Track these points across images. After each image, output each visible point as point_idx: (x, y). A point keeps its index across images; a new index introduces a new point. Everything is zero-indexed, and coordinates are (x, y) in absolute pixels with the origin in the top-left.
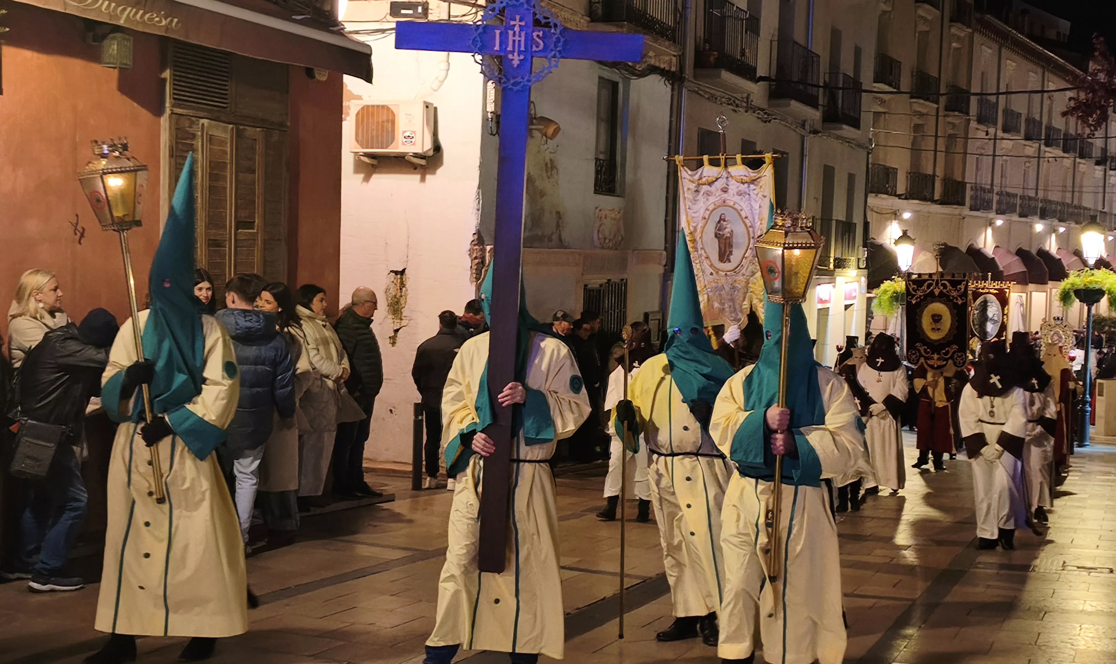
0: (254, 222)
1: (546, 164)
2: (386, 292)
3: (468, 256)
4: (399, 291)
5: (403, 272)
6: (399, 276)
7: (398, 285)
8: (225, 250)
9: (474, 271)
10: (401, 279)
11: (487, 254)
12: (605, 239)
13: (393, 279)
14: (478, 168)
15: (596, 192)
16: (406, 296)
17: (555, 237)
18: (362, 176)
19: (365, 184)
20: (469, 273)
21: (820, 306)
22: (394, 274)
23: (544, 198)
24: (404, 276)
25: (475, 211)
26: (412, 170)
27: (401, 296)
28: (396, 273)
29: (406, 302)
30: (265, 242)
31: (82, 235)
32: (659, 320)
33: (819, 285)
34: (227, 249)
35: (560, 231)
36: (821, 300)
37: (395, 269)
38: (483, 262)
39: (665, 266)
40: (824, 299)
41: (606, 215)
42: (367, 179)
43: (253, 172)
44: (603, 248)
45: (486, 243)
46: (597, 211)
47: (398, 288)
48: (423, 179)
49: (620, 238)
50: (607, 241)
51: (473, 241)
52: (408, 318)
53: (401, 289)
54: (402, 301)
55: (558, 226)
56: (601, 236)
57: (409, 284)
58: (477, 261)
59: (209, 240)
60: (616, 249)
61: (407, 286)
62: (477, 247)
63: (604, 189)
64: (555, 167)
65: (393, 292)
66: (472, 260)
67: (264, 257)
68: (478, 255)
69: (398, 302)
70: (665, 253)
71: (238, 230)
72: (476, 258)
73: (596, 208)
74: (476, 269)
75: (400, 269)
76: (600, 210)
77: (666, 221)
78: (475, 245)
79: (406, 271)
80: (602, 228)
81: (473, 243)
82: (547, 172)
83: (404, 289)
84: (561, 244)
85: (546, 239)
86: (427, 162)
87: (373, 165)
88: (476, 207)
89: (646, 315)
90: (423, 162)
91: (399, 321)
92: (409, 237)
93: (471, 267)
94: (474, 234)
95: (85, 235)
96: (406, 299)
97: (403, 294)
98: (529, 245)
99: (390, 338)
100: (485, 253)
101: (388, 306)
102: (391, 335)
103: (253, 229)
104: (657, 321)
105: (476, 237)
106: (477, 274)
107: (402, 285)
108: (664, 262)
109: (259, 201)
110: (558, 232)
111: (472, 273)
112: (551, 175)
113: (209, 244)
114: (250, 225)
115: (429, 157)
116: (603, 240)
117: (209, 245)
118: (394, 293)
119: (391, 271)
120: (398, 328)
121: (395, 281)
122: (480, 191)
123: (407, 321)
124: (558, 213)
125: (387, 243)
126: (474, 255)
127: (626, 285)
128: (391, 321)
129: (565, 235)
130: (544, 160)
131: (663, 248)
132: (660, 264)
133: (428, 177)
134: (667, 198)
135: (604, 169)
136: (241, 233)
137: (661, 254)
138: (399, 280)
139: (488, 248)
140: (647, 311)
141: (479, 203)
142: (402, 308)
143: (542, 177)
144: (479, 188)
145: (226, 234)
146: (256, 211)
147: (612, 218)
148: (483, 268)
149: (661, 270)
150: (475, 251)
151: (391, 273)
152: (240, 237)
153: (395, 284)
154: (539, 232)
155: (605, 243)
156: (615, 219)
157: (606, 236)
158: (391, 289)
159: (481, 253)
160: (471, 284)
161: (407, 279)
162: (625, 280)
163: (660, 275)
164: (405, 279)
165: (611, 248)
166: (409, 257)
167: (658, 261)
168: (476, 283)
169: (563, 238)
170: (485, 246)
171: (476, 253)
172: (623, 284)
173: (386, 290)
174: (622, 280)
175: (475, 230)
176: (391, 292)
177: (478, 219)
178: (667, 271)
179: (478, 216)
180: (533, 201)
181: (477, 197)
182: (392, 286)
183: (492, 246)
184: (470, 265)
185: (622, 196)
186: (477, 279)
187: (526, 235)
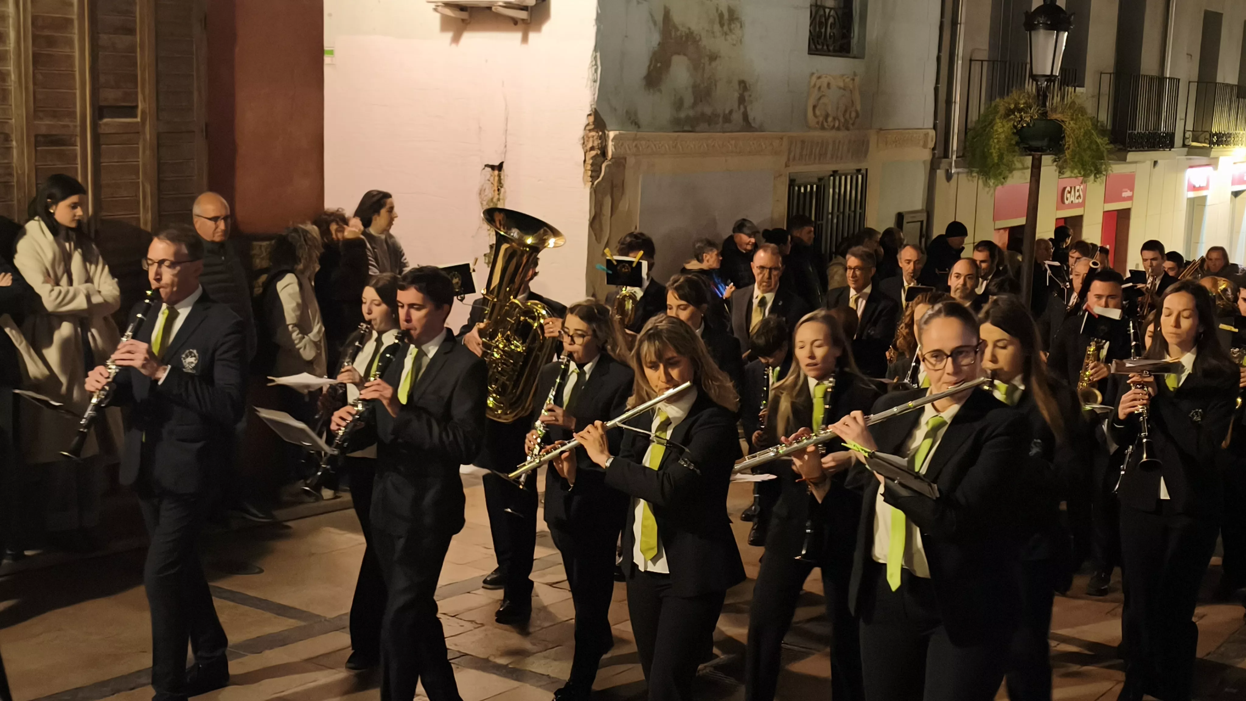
0: (137, 107)
1: (721, 16)
2: (480, 194)
3: (581, 146)
4: (497, 192)
5: (500, 167)
6: (496, 172)
7: (496, 184)
8: (74, 150)
9: (589, 167)
10: (499, 176)
11: (610, 143)
12: (827, 116)
13: (488, 177)
14: (594, 22)
15: (812, 51)
16: (504, 200)
17: (737, 117)
18: (449, 35)
19: (454, 46)
20: (582, 170)
21: (1192, 194)
22: (490, 169)
23: (714, 64)
24: (502, 173)
25: (590, 83)
26: (513, 25)
27: (499, 200)
28: (493, 167)
30: (160, 136)
32: (922, 222)
33: (1191, 167)
34: (78, 148)
35: (745, 108)
36: (1194, 187)
37: (491, 164)
38: (604, 154)
39: (934, 149)
40: (1197, 186)
41: (829, 84)
42: (456, 39)
43: (131, 31)
44: (823, 128)
45: (608, 128)
46: (814, 78)
47: (496, 189)
48: (525, 39)
49: (853, 115)
50: (830, 119)
51: (588, 125)
53: (498, 190)
55: (742, 100)
56: (818, 112)
57: (507, 182)
58: (593, 153)
59: (37, 136)
60: (848, 129)
61: (505, 186)
62: (593, 133)
63: (831, 48)
64: (737, 19)
66: (586, 153)
67: (159, 158)
68: (596, 144)
70: (932, 133)
71: (101, 117)
72: (592, 149)
73: (813, 74)
74: (592, 165)
75: (497, 163)
76: (819, 78)
77: (936, 89)
78: (590, 130)
79: (504, 165)
80: (822, 101)
81: (588, 128)
82: (722, 25)
83: (502, 190)
84: (747, 125)
85: (721, 120)
86: (531, 15)
87: (463, 20)
89: (900, 217)
90: (523, 15)
92: (507, 119)
93: (585, 161)
94: (590, 115)
97: (501, 197)
98: (687, 129)
99: (485, 255)
100: (607, 141)
102: (486, 253)
103: (136, 117)
104: (919, 223)
105: (592, 119)
106: (592, 171)
107: (500, 184)
108: (931, 145)
110: (742, 108)
111: (586, 170)
112: (730, 30)
114: (127, 111)
115: (532, 7)
116: (821, 119)
117: (37, 144)
118: (490, 196)
119: (487, 166)
121: (492, 179)
122: (598, 54)
124: (742, 82)
125: (480, 128)
126: (590, 145)
127: (865, 176)
128: (486, 233)
129: (756, 112)
130: (717, 10)
131: (932, 126)
132: (925, 146)
133: (532, 36)
134: (939, 59)
135: (831, 20)
136: (106, 123)
137: (926, 135)
138: (497, 178)
139: (612, 134)
140: (902, 210)
141: (596, 72)
143: (713, 33)
144: (595, 50)
145: (75, 126)
146: (139, 90)
147: (839, 87)
148: (604, 162)
149: (926, 155)
150: (591, 139)
151: (486, 168)
152: (103, 130)
153: (492, 183)
154: (708, 110)
155: (827, 121)
156: (844, 89)
157: (830, 113)
158: (487, 191)
159: (600, 141)
160: (585, 184)
161: (506, 177)
162: (863, 171)
163: (924, 162)
164: (504, 176)
165: (838, 129)
166: (507, 146)
167: (922, 143)
168: (593, 184)
169: (751, 118)
170: (607, 132)
171: (593, 142)
172: (860, 177)
173: (481, 191)
174: (859, 171)
175: (590, 109)
176: (486, 194)
177: (594, 95)
178: (937, 156)
179: (595, 89)
180: (696, 66)
181: (594, 63)
182: (488, 186)
183: (617, 132)
184: (583, 159)
185: (860, 56)
186: (593, 178)
187: (682, 115)
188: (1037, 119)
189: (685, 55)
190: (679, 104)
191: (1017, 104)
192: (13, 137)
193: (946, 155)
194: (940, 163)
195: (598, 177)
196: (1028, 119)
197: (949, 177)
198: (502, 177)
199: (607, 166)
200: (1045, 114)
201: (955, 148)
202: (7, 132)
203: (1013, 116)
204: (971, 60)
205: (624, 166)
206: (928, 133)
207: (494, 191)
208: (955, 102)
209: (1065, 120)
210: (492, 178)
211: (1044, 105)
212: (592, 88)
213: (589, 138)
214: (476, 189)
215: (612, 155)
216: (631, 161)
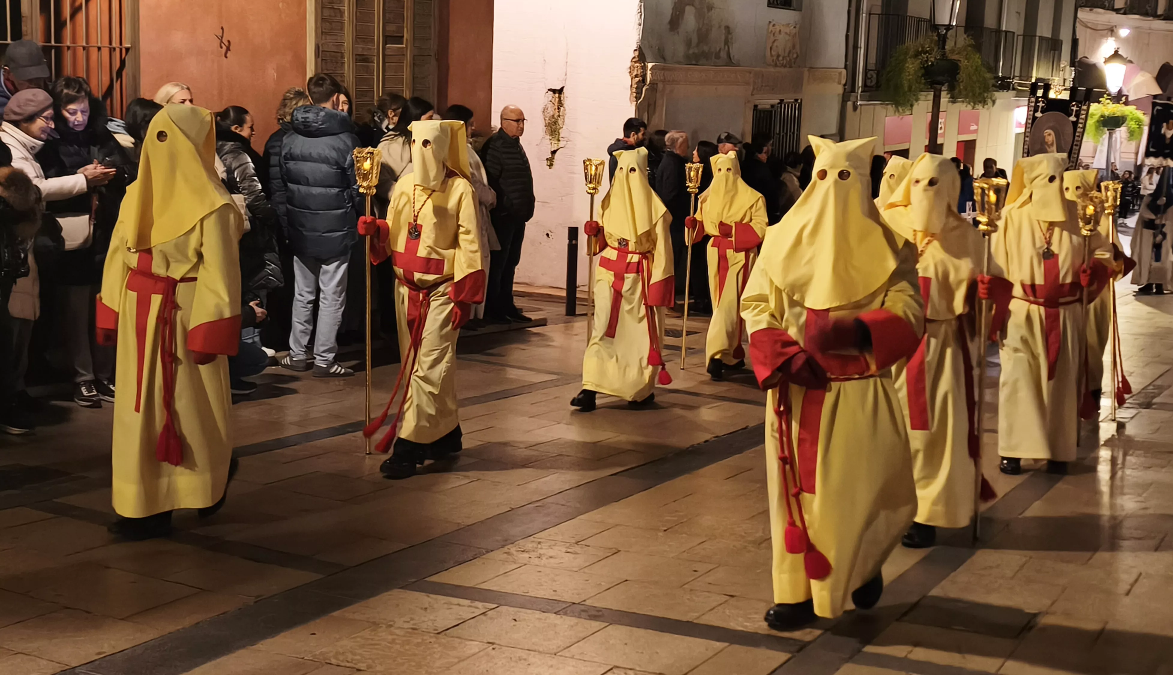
0: (403, 37)
2: (544, 112)
3: (628, 74)
4: (557, 110)
5: (561, 91)
6: (557, 95)
7: (556, 104)
8: (374, 66)
9: (634, 90)
10: (560, 98)
11: (649, 72)
12: (778, 56)
13: (550, 98)
15: (770, 5)
16: (564, 116)
17: (723, 54)
20: (630, 92)
21: (1018, 130)
22: (552, 93)
23: (710, 13)
24: (562, 95)
25: (637, 26)
27: (559, 116)
28: (554, 91)
29: (563, 122)
30: (414, 57)
31: (228, 49)
33: (1018, 107)
34: (375, 65)
35: (729, 47)
36: (1020, 123)
37: (553, 88)
38: (644, 80)
39: (845, 85)
41: (780, 31)
44: (776, 65)
45: (648, 60)
46: (771, 26)
47: (556, 107)
49: (795, 56)
50: (781, 58)
51: (634, 58)
52: (566, 139)
53: (559, 109)
54: (560, 122)
55: (727, 42)
56: (773, 53)
57: (567, 103)
58: (637, 79)
59: (356, 55)
60: (791, 67)
61: (565, 106)
62: (638, 64)
63: (779, 2)
65: (551, 111)
66: (632, 79)
67: (413, 74)
68: (639, 73)
69: (556, 123)
70: (844, 72)
71: (386, 44)
72: (636, 76)
73: (770, 22)
74: (636, 88)
75: (558, 88)
76: (774, 26)
77: (847, 36)
78: (635, 62)
79: (564, 89)
80: (775, 44)
81: (633, 60)
83: (562, 108)
84: (730, 61)
85: (713, 56)
88: (638, 22)
91: (557, 142)
92: (567, 54)
93: (631, 86)
94: (635, 50)
95: (231, 48)
96: (564, 119)
97: (561, 114)
98: (694, 62)
99: (547, 159)
100: (646, 70)
101: (545, 126)
102: (548, 157)
103: (402, 44)
105: (637, 53)
106: (637, 93)
107: (560, 104)
108: (843, 82)
109: (408, 14)
110: (726, 47)
111: (632, 93)
113: (356, 59)
114: (399, 39)
116: (775, 58)
117: (357, 61)
118: (552, 113)
119: (549, 90)
120: (555, 149)
122: (642, 4)
123: (565, 142)
124: (727, 28)
125: (545, 60)
126: (635, 73)
127: (800, 105)
128: (549, 142)
129: (735, 51)
131: (843, 66)
132: (839, 83)
134: (849, 12)
136: (389, 48)
137: (840, 73)
138: (557, 100)
139: (650, 65)
141: (641, 18)
142: (559, 129)
145: (374, 49)
146: (405, 25)
147: (786, 33)
148: (644, 86)
149: (840, 90)
150: (636, 69)
151: (549, 92)
152: (388, 52)
153: (553, 104)
154: (706, 48)
155: (778, 60)
156: (789, 35)
157: (780, 53)
158: (549, 109)
159: (642, 71)
160: (631, 103)
161: (565, 98)
162: (799, 101)
163: (839, 95)
164: (564, 98)
165: (785, 66)
166: (567, 75)
167: (837, 80)
168: (637, 103)
169: (732, 56)
170: (646, 63)
171: (637, 70)
172: (797, 105)
173: (544, 109)
174: (796, 100)
175: (636, 46)
176: (548, 112)
177: (639, 35)
178: (847, 91)
179: (640, 31)
180: (700, 15)
181: (639, 11)
182: (550, 105)
183: (654, 64)
184: (630, 84)
185: (799, 9)
186: (637, 98)
187: (691, 52)
188: (939, 59)
189: (693, 5)
190: (688, 43)
191: (923, 47)
192: (346, 55)
193: (853, 90)
194: (850, 96)
195: (640, 98)
196: (932, 59)
197: (855, 108)
198: (562, 99)
199: (646, 90)
200: (944, 55)
201: (860, 85)
202: (343, 51)
203: (920, 57)
204: (870, 14)
205: (656, 90)
206: (841, 72)
207: (555, 109)
208: (861, 48)
209: (960, 59)
210: (554, 99)
211: (944, 48)
212: (638, 30)
213: (634, 68)
214: (540, 109)
215: (650, 81)
216: (660, 86)
